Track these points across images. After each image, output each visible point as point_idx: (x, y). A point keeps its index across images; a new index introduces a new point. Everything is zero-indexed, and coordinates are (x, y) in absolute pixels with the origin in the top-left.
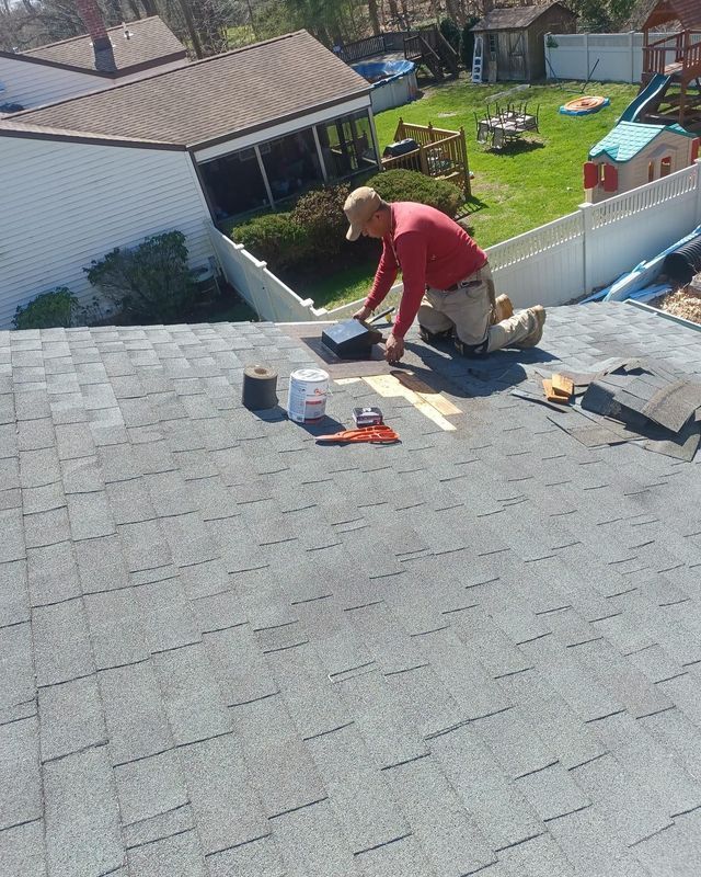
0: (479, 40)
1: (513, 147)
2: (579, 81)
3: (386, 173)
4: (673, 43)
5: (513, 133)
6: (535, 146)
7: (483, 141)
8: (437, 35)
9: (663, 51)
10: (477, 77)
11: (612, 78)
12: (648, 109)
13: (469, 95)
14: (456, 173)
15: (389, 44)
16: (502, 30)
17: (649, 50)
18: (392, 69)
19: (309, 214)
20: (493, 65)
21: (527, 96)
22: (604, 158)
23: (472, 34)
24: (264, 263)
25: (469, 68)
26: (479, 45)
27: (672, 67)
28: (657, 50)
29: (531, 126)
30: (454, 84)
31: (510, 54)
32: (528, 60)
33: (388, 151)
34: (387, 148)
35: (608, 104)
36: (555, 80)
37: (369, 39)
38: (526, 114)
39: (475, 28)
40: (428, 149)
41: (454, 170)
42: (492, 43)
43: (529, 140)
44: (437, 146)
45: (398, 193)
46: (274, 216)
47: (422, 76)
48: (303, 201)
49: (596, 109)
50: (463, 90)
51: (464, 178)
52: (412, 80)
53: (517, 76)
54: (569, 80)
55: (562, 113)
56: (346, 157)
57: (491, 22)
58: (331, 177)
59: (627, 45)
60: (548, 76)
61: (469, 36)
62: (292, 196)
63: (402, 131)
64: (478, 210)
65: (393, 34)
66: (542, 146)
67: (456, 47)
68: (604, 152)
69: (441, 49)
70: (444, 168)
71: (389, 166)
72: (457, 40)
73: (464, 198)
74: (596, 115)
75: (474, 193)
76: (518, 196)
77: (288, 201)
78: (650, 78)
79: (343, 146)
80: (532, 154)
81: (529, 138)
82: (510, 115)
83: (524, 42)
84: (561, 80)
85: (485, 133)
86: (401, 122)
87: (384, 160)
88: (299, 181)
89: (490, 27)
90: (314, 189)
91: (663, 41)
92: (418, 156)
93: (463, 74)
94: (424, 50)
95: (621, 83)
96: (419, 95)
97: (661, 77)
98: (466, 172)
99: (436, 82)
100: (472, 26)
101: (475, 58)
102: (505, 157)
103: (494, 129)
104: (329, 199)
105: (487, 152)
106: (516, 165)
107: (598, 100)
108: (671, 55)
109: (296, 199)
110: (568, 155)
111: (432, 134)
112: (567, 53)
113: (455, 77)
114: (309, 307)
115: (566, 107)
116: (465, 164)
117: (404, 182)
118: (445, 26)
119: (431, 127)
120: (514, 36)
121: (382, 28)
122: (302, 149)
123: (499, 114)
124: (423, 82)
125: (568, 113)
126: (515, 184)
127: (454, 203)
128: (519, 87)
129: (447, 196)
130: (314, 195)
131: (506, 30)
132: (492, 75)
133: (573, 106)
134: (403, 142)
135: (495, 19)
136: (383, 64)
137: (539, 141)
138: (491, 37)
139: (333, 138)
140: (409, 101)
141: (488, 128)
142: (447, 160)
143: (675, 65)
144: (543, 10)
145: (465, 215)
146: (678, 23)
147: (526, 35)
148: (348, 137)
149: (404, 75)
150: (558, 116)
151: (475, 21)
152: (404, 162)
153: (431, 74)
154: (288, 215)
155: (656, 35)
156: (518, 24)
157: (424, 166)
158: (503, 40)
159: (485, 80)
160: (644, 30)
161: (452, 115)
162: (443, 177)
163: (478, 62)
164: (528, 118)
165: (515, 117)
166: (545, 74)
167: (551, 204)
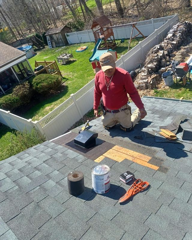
0: (48, 37)
1: (69, 63)
2: (78, 44)
3: (38, 76)
4: (99, 31)
5: (68, 59)
6: (74, 61)
7: (60, 63)
8: (35, 38)
9: (98, 33)
10: (50, 47)
11: (86, 42)
12: (99, 47)
13: (50, 51)
14: (57, 72)
15: (22, 42)
16: (53, 34)
17: (94, 33)
18: (25, 48)
19: (18, 93)
20: (54, 43)
21: (66, 49)
22: (96, 60)
23: (46, 36)
24: (9, 111)
25: (47, 45)
26: (48, 39)
27: (101, 37)
28: (97, 33)
29: (71, 56)
30: (44, 49)
31: (57, 40)
32: (62, 40)
33: (35, 70)
34: (35, 69)
35: (87, 48)
36: (71, 44)
37: (15, 42)
38: (69, 53)
39: (46, 35)
40: (47, 67)
41: (56, 71)
42: (52, 38)
43: (72, 60)
44: (48, 66)
45: (43, 81)
46: (6, 96)
47: (34, 49)
48: (15, 89)
49: (85, 49)
50: (47, 50)
51: (59, 73)
52: (32, 50)
53: (61, 45)
54: (75, 44)
55: (77, 52)
56: (22, 74)
57: (49, 32)
58: (21, 81)
59: (87, 33)
60: (69, 43)
61: (45, 37)
63: (36, 64)
64: (66, 80)
65: (21, 39)
66: (75, 61)
67: (42, 40)
68: (96, 59)
69: (37, 40)
70: (53, 71)
71: (38, 74)
72: (41, 38)
73: (62, 78)
74: (86, 51)
75: (63, 76)
76: (76, 75)
77: (10, 90)
78: (97, 41)
79: (21, 71)
80: (74, 63)
81: (72, 59)
82: (65, 54)
83: (60, 36)
84: (73, 44)
85: (60, 60)
86: (36, 61)
87: (35, 73)
89: (50, 34)
90: (17, 85)
91: (97, 31)
92: (45, 70)
93: (46, 47)
94: (33, 42)
95: (88, 42)
96: (36, 54)
97: (100, 39)
98: (59, 71)
99: (39, 50)
100: (45, 34)
101: (48, 42)
102: (67, 66)
103: (62, 59)
104: (23, 87)
105: (62, 65)
106: (71, 67)
107: (85, 47)
108: (100, 34)
109: (12, 89)
110: (84, 62)
111: (46, 63)
112: (72, 37)
113: (44, 48)
114: (31, 121)
115: (78, 50)
116: (58, 69)
117: (44, 77)
118: (37, 35)
119: (45, 61)
120: (57, 35)
121: (18, 39)
122: (8, 74)
123: (61, 55)
124: (35, 50)
125: (79, 51)
126: (74, 72)
127: (60, 80)
128: (63, 47)
129: (58, 79)
130: (18, 87)
131: (55, 34)
132: (54, 45)
133: (79, 49)
134: (39, 67)
135: (50, 32)
136: (22, 48)
137: (74, 60)
138: (51, 36)
139: (17, 69)
140: (34, 56)
141: (60, 59)
142: (54, 69)
143: (101, 36)
144: (62, 28)
145: (63, 83)
146: (98, 26)
147: (60, 34)
148: (21, 68)
149: (30, 49)
150: (77, 53)
151: (45, 33)
152: (41, 72)
153: (37, 48)
154: (11, 95)
155: (95, 30)
156: (57, 32)
157: (47, 72)
158: (54, 36)
159: (53, 47)
160: (92, 29)
161: (47, 57)
162: (53, 74)
163: (49, 43)
164: (70, 54)
165: (66, 54)
166: (68, 43)
167: (86, 75)
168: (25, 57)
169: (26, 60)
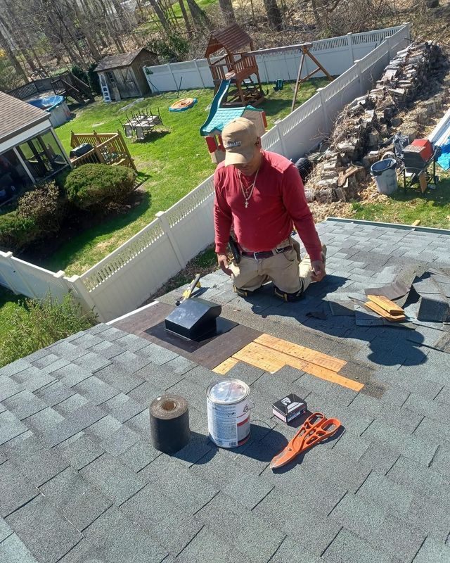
0: (102, 77)
1: (151, 137)
2: (173, 91)
3: (78, 169)
4: (224, 62)
5: (149, 128)
6: (164, 134)
7: (130, 137)
8: (72, 78)
9: (221, 66)
10: (107, 99)
11: (193, 87)
12: (224, 100)
13: (107, 110)
14: (123, 160)
15: (40, 88)
16: (115, 68)
17: (213, 68)
18: (48, 102)
19: (31, 209)
20: (116, 90)
21: (145, 105)
22: (216, 131)
23: (96, 72)
24: (10, 253)
25: (100, 93)
26: (103, 80)
27: (229, 75)
28: (218, 66)
29: (158, 121)
30: (93, 105)
31: (125, 82)
32: (136, 82)
33: (72, 155)
34: (71, 152)
35: (196, 102)
36: (158, 93)
37: (23, 86)
38: (152, 115)
39: (96, 69)
40: (100, 147)
41: (122, 157)
42: (111, 77)
43: (158, 130)
44: (103, 146)
45: (92, 180)
46: (3, 216)
47: (69, 104)
48: (23, 200)
49: (191, 106)
50: (101, 108)
51: (130, 162)
52: (65, 107)
53: (133, 94)
54: (167, 92)
55: (171, 111)
56: (41, 163)
57: (106, 65)
58: (37, 180)
59: (194, 67)
60: (153, 92)
61: (94, 75)
62: (12, 199)
63: (75, 140)
64: (146, 180)
65: (38, 81)
66: (168, 133)
67: (87, 82)
68: (215, 129)
69: (75, 83)
70: (114, 157)
71: (77, 164)
72: (86, 78)
73: (136, 175)
74: (193, 109)
75: (139, 170)
76: (168, 166)
77: (11, 202)
78: (218, 85)
79: (37, 156)
80: (165, 138)
82: (142, 117)
83: (131, 73)
84: (162, 92)
85: (130, 132)
86: (73, 134)
87: (72, 161)
88: (13, 188)
89: (106, 67)
90: (29, 190)
91: (218, 61)
92: (95, 153)
93: (96, 98)
94: (67, 87)
95: (198, 89)
96: (73, 116)
97: (225, 82)
98: (129, 157)
99: (81, 106)
100: (94, 68)
101: (102, 87)
102: (149, 144)
103: (135, 128)
104: (43, 195)
105: (135, 143)
106: (158, 147)
107: (190, 100)
108: (225, 68)
109: (16, 201)
110: (187, 135)
111: (98, 138)
112: (160, 75)
113: (92, 101)
114: (62, 277)
115: (172, 107)
116: (127, 152)
117: (93, 172)
118: (75, 71)
119: (95, 133)
120: (124, 71)
121: (29, 79)
122: (6, 165)
123: (134, 118)
124: (72, 107)
125: (175, 110)
126: (163, 159)
127: (132, 179)
128: (137, 100)
129: (125, 175)
130: (31, 195)
131: (118, 68)
132: (117, 96)
133: (176, 106)
134: (81, 146)
135: (108, 62)
136: (41, 101)
137: (165, 130)
138: (109, 73)
139: (28, 153)
140: (68, 120)
141: (131, 128)
142: (116, 152)
143: (229, 74)
144: (136, 54)
145: (139, 185)
146: (222, 50)
147: (131, 69)
148: (39, 150)
149: (59, 104)
150: (169, 113)
151: (94, 66)
152: (86, 159)
153: (75, 102)
154: (14, 213)
155: (213, 58)
156: (124, 64)
157: (101, 158)
158: (117, 73)
159: (113, 100)
160: (207, 56)
161: (101, 124)
162: (115, 164)
163: (105, 89)
164: (154, 117)
165: (146, 118)
166: (150, 90)
167: (192, 167)
168: (47, 124)
169: (49, 130)
